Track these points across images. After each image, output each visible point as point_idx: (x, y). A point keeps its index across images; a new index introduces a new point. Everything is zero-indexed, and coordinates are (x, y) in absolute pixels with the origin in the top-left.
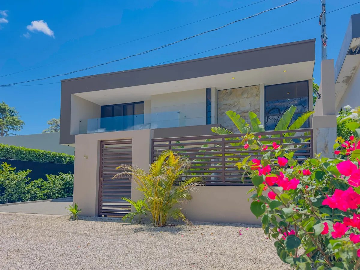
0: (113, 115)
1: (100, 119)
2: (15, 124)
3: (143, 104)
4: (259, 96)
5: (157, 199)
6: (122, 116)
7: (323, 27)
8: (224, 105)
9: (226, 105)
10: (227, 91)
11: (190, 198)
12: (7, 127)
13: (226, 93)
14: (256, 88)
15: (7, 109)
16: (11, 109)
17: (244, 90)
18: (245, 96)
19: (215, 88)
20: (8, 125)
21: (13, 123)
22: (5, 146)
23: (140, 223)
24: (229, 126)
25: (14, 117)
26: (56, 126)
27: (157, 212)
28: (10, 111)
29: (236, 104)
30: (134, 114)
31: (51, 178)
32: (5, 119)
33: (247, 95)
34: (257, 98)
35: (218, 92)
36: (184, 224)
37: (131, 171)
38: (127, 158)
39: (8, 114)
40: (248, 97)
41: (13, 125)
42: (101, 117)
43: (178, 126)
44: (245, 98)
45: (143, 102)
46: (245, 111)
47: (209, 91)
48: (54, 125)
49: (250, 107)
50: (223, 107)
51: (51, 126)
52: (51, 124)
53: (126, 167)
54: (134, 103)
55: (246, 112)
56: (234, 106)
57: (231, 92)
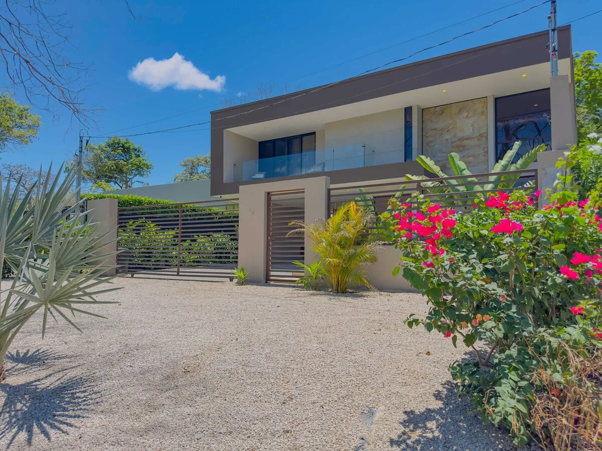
0: (274, 155)
1: (258, 161)
2: (142, 168)
3: (314, 135)
4: (485, 114)
5: (336, 261)
6: (287, 156)
7: (553, 32)
8: (432, 130)
9: (435, 129)
10: (437, 109)
11: (374, 260)
12: (132, 173)
13: (435, 113)
14: (481, 102)
15: (131, 147)
16: (136, 147)
17: (464, 105)
18: (465, 114)
19: (418, 106)
20: (133, 170)
21: (140, 167)
22: (150, 199)
23: (316, 290)
24: (439, 161)
25: (141, 159)
26: (191, 168)
27: (335, 277)
28: (136, 150)
29: (451, 127)
30: (302, 152)
31: (201, 239)
32: (131, 161)
33: (467, 113)
34: (483, 117)
35: (423, 111)
36: (368, 290)
37: (304, 228)
38: (297, 212)
39: (133, 155)
40: (469, 116)
41: (140, 169)
42: (259, 158)
43: (363, 166)
44: (464, 117)
45: (314, 133)
46: (465, 137)
47: (408, 111)
48: (190, 167)
49: (471, 131)
50: (430, 134)
51: (185, 168)
52: (186, 165)
53: (299, 223)
54: (302, 136)
55: (466, 139)
56: (447, 131)
57: (443, 109)
